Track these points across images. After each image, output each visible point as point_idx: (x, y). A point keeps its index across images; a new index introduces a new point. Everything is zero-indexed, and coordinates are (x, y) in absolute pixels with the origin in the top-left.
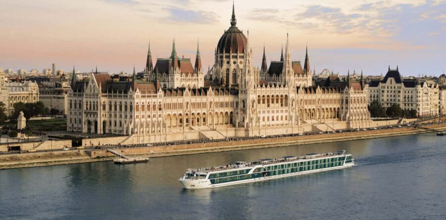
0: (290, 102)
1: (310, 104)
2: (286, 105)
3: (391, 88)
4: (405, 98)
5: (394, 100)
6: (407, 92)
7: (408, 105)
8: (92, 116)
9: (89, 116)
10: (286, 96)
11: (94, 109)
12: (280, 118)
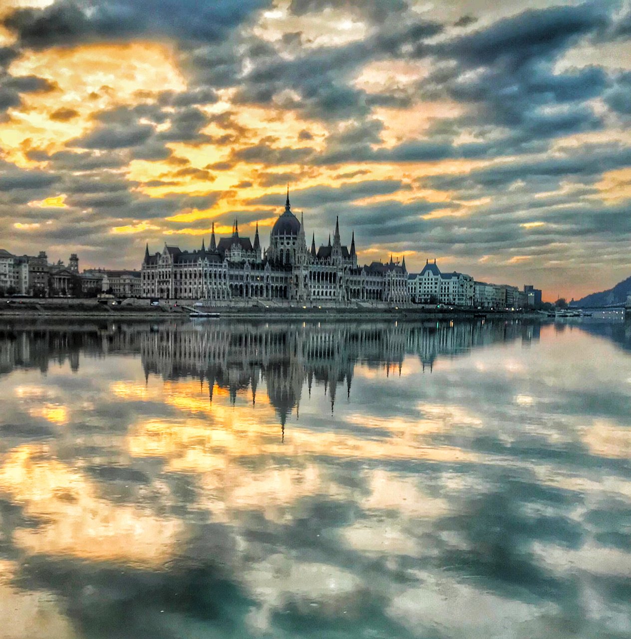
0: (337, 279)
1: (355, 284)
2: (334, 282)
3: (429, 280)
4: (442, 289)
5: (431, 291)
6: (444, 283)
7: (445, 296)
8: (165, 284)
9: (161, 284)
10: (335, 273)
11: (166, 278)
12: (328, 294)
